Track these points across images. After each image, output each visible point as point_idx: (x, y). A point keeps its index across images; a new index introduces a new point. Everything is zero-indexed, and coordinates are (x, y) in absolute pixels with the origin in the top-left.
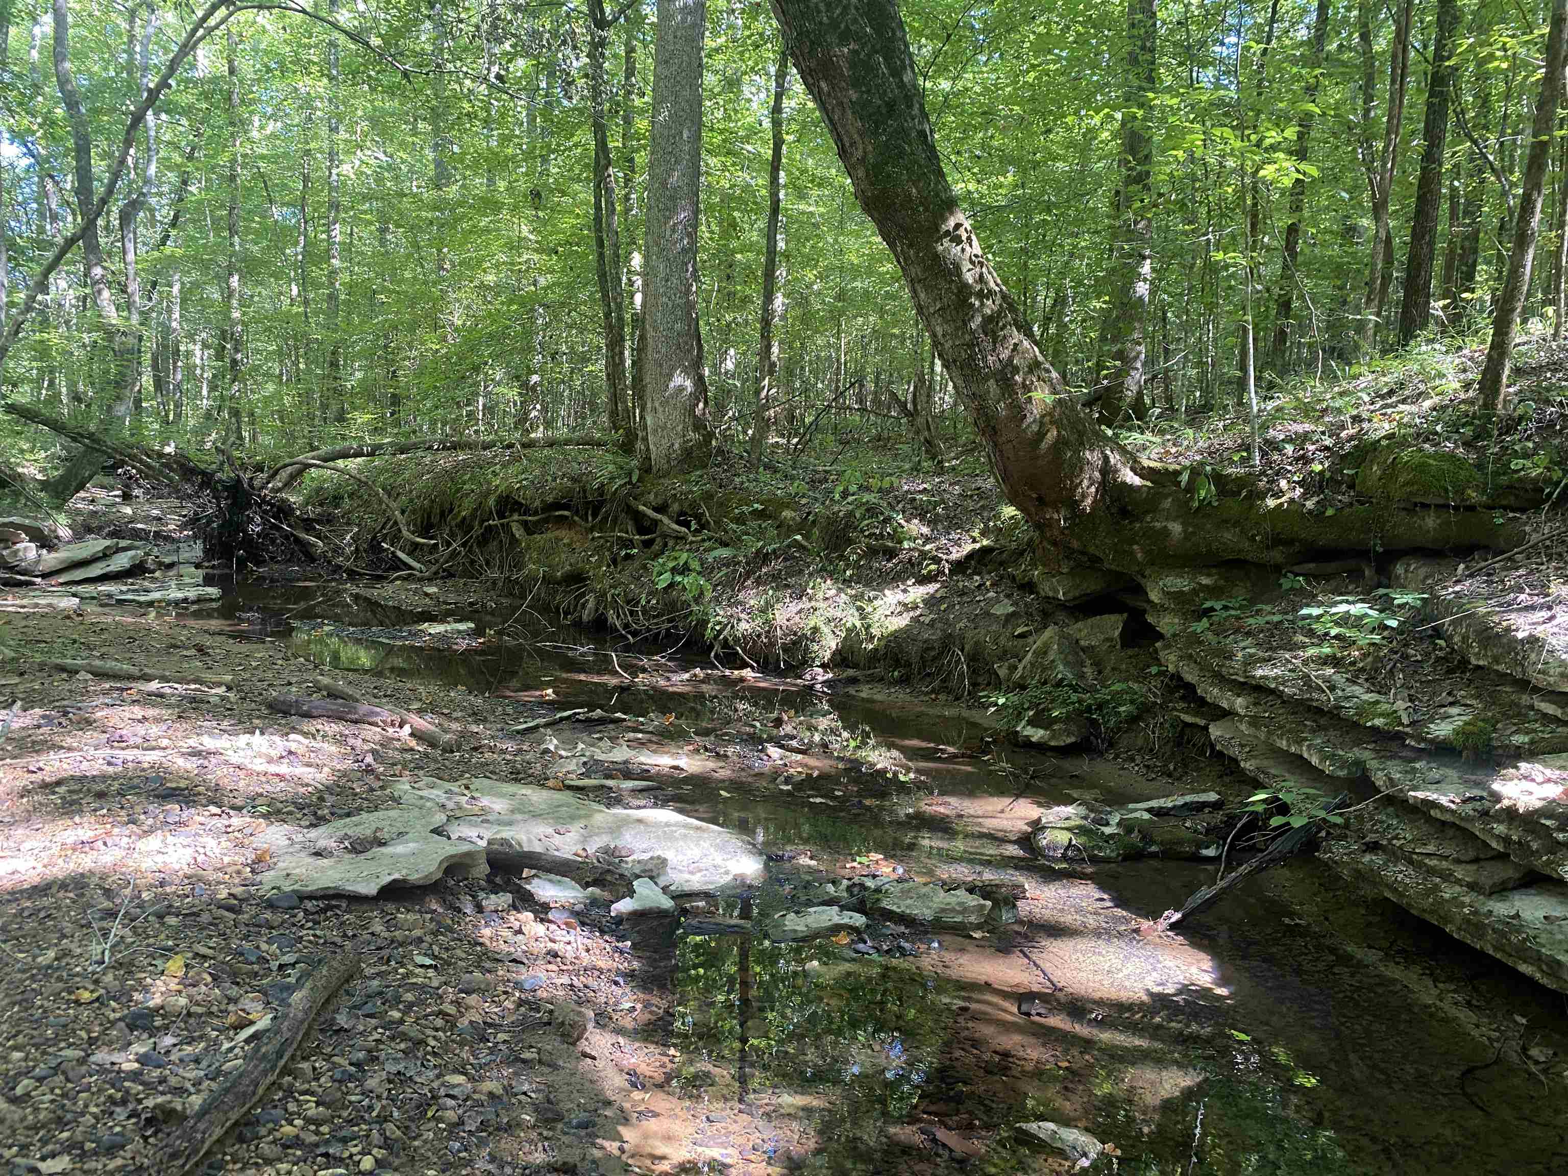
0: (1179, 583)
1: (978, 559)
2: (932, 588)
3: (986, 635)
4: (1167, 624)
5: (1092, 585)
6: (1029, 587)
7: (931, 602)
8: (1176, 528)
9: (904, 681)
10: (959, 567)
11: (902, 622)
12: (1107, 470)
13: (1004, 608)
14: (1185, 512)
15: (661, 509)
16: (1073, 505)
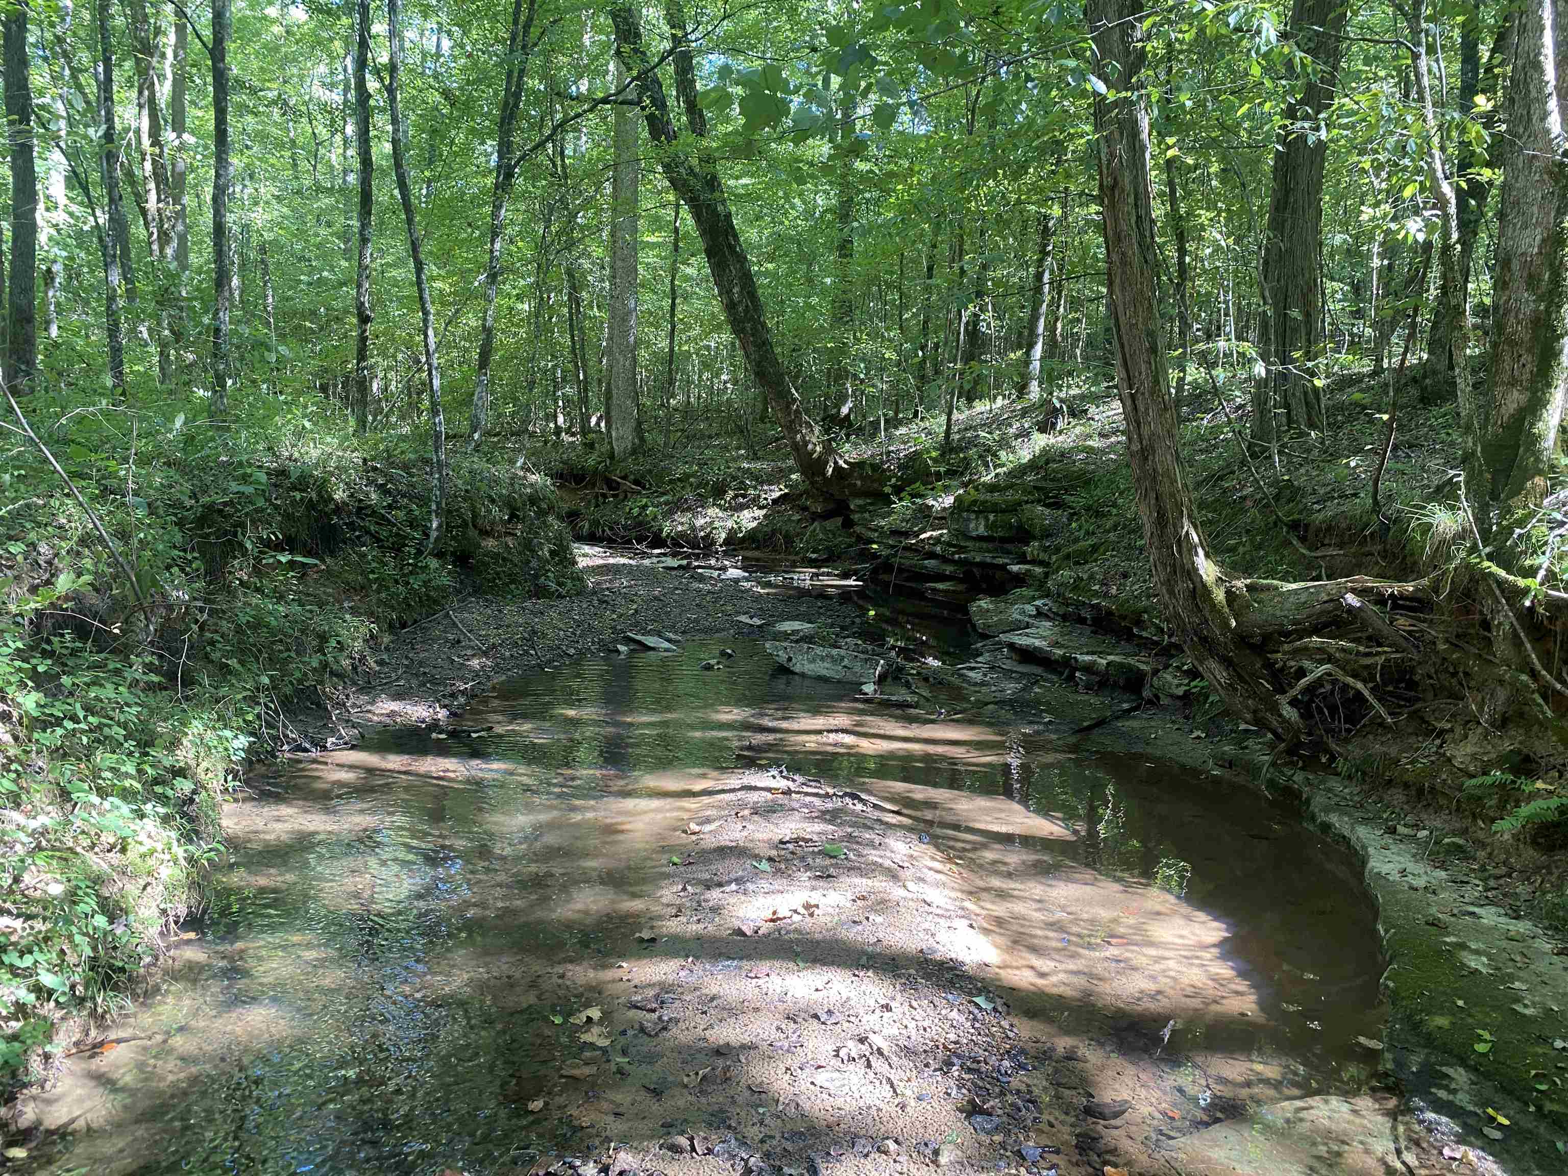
0: (860, 502)
1: (784, 498)
2: (764, 511)
3: (791, 528)
4: (856, 517)
5: (831, 506)
6: (805, 509)
7: (765, 516)
8: (859, 483)
9: (757, 548)
10: (775, 501)
11: (754, 524)
12: (836, 463)
13: (797, 517)
14: (861, 477)
15: (624, 478)
16: (824, 474)
